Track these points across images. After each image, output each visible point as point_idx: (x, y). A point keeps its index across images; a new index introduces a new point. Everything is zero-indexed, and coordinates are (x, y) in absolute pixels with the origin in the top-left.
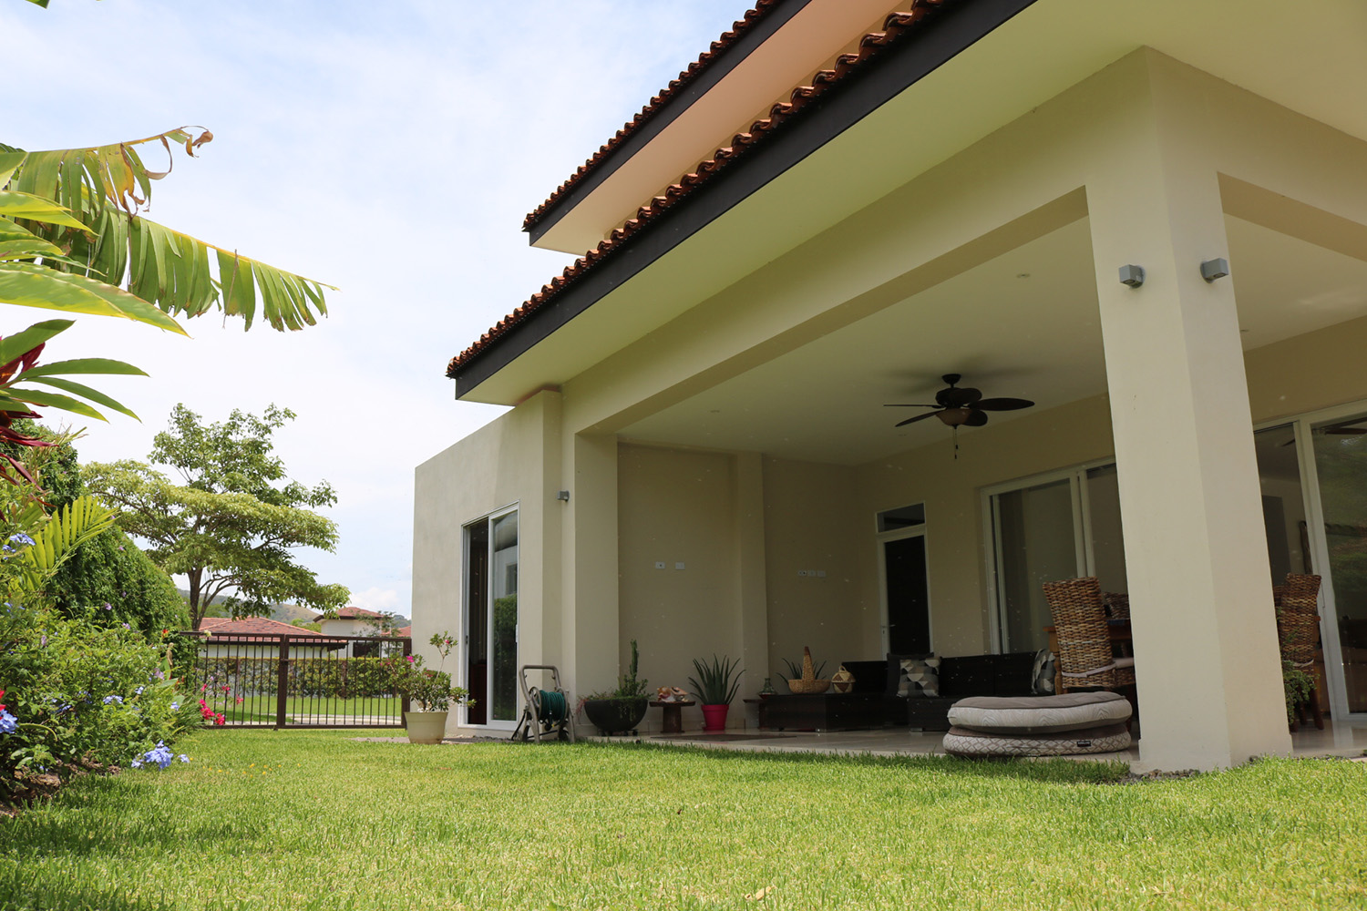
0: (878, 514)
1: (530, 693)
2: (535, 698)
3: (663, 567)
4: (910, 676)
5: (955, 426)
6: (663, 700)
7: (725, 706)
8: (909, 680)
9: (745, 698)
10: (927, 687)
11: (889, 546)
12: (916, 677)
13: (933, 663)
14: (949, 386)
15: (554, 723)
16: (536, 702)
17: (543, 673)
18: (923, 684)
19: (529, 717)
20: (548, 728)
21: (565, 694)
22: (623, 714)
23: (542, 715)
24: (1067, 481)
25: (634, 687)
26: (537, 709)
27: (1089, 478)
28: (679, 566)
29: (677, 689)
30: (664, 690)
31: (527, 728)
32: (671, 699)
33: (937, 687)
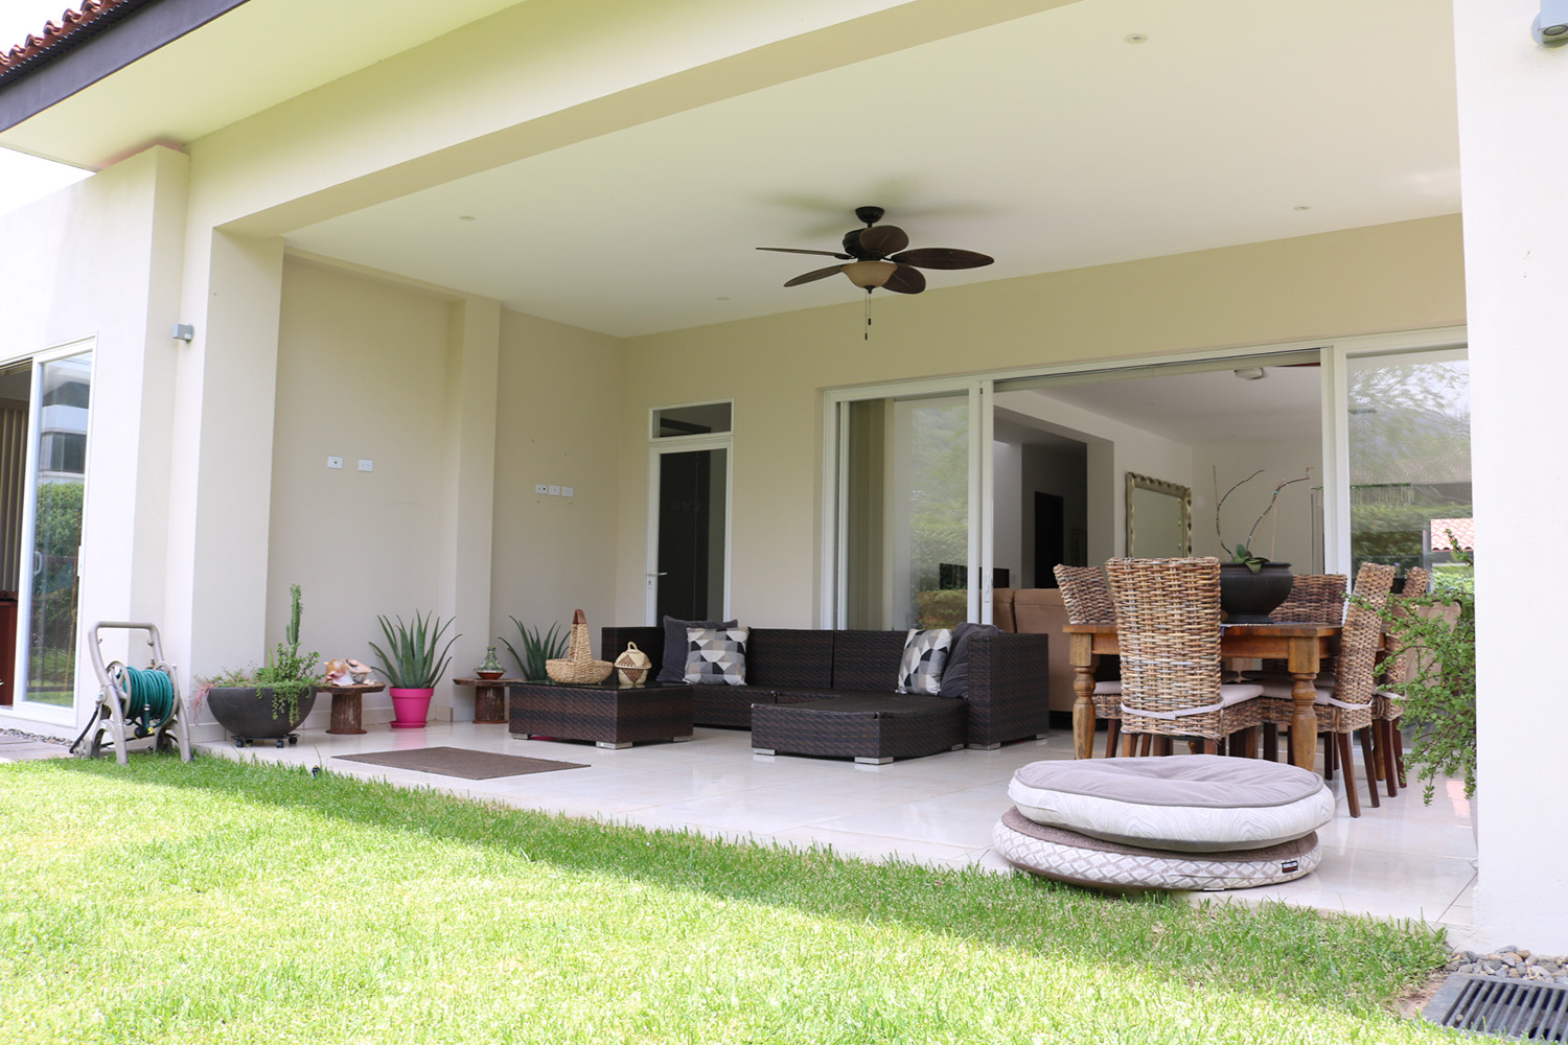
0: (654, 412)
1: (108, 670)
2: (117, 682)
3: (339, 465)
4: (703, 653)
5: (870, 288)
6: (335, 682)
7: (427, 686)
8: (703, 659)
9: (458, 678)
10: (731, 671)
11: (668, 461)
12: (713, 656)
13: (740, 636)
14: (865, 225)
15: (152, 723)
16: (120, 689)
17: (131, 636)
18: (724, 666)
19: (106, 712)
20: (142, 733)
21: (172, 670)
22: (278, 711)
23: (133, 711)
24: (965, 393)
25: (295, 665)
26: (122, 702)
27: (995, 391)
28: (365, 465)
29: (354, 662)
30: (337, 665)
31: (101, 732)
32: (346, 682)
33: (744, 670)
